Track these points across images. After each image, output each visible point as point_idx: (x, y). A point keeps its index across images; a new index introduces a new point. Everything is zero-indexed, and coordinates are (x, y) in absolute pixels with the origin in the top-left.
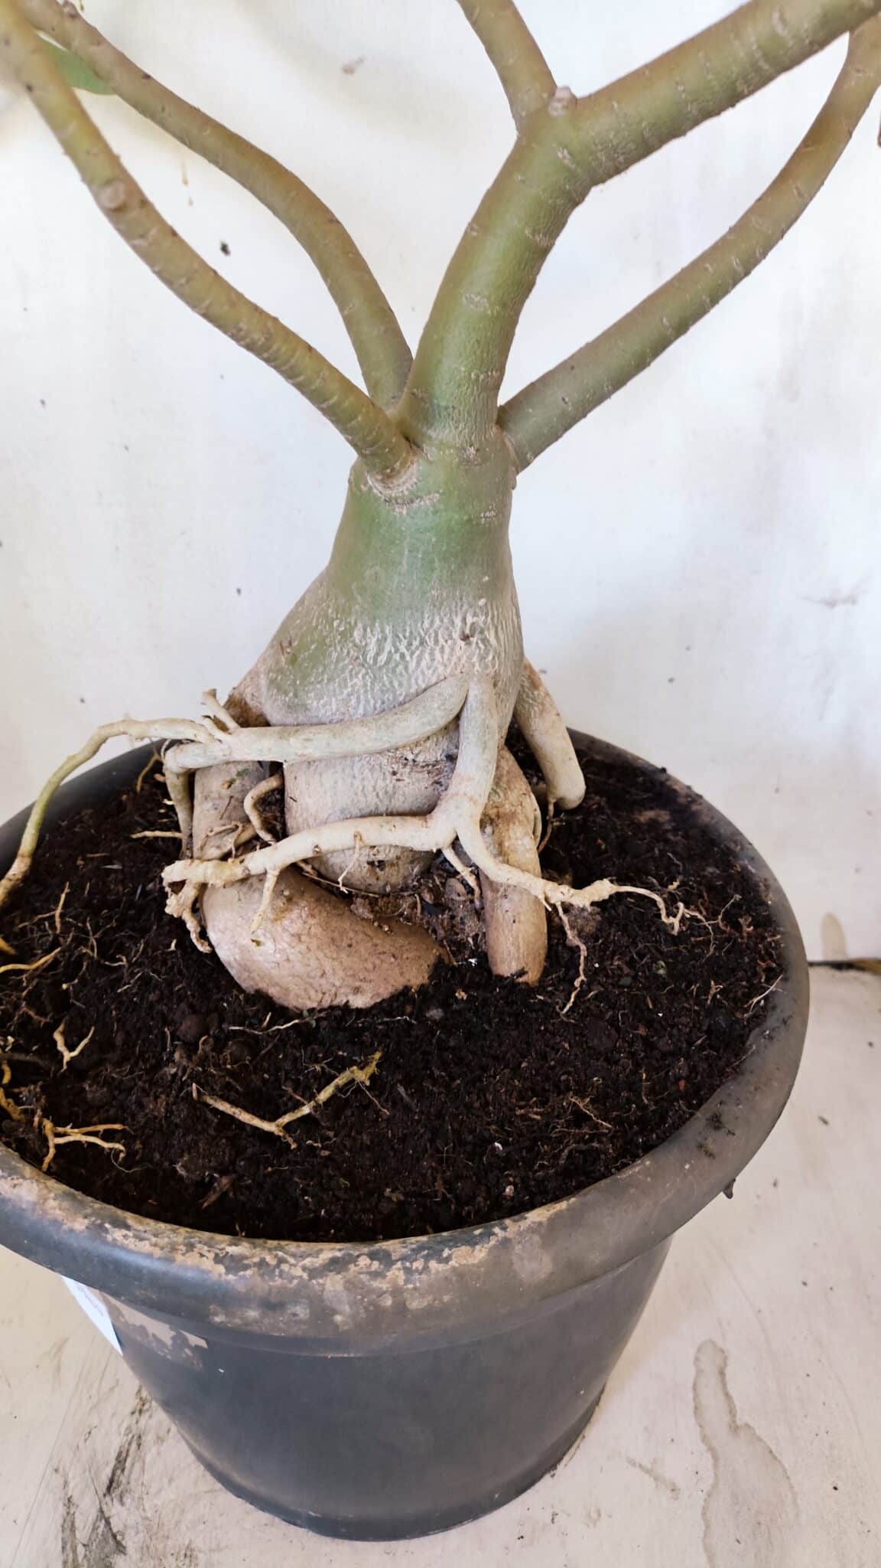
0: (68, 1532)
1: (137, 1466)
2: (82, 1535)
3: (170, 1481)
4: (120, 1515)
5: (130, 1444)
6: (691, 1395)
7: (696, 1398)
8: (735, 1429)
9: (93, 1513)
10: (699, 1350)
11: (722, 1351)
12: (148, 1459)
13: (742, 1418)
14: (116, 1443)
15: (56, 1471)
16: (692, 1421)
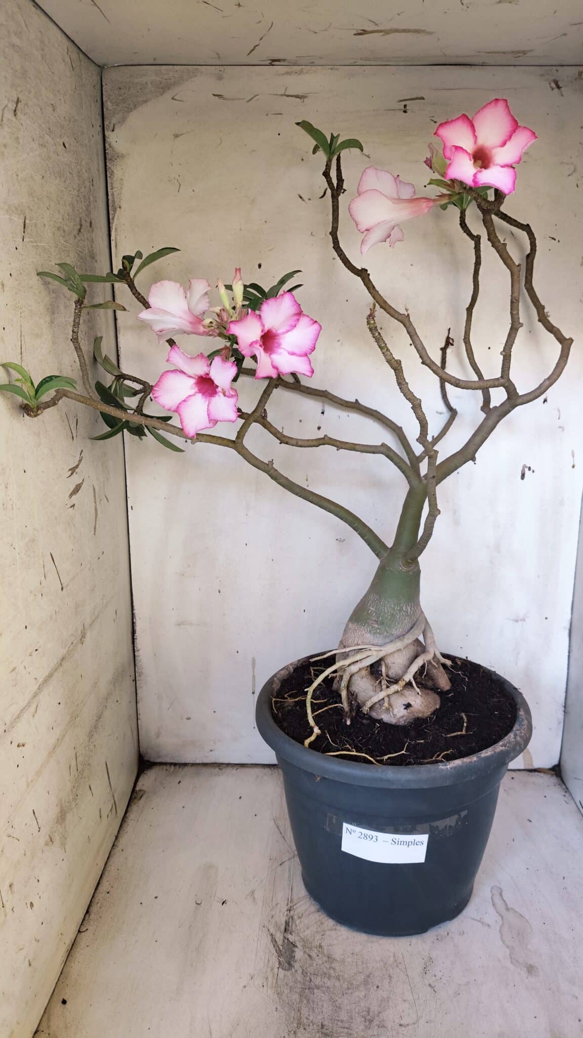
0: (274, 943)
1: (294, 926)
2: (280, 943)
3: (308, 928)
4: (292, 938)
5: (289, 919)
6: (491, 901)
7: (492, 901)
8: (508, 909)
9: (282, 938)
10: (492, 888)
11: (500, 888)
12: (297, 923)
13: (510, 906)
14: (283, 920)
15: (264, 927)
16: (492, 907)
